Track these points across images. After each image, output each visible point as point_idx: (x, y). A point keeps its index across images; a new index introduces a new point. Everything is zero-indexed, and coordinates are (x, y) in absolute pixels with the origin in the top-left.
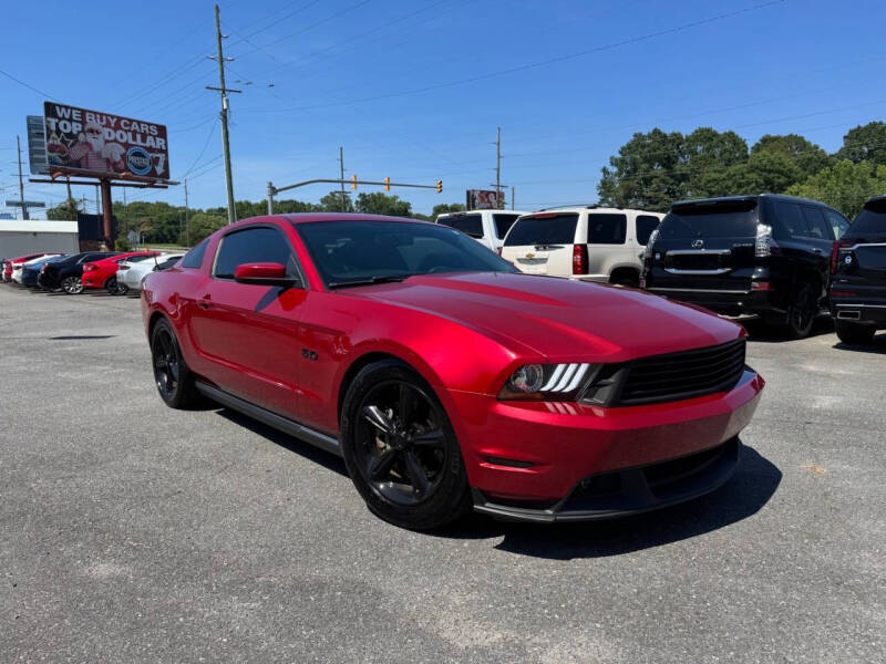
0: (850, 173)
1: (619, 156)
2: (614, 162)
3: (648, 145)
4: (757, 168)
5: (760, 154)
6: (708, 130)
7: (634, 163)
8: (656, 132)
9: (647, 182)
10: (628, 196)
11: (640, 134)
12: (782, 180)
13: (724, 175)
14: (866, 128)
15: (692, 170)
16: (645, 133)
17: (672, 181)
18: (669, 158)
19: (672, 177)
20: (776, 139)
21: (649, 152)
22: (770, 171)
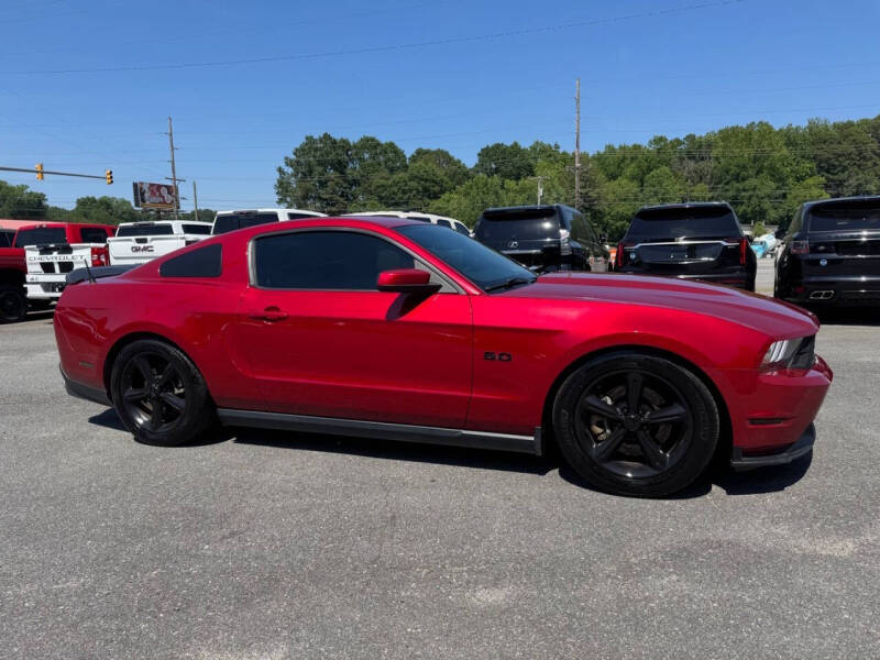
0: (486, 185)
1: (293, 157)
2: (289, 163)
3: (321, 149)
4: (416, 177)
5: (417, 165)
6: (373, 140)
7: (309, 165)
8: (326, 136)
9: (323, 184)
10: (305, 197)
11: (312, 137)
12: (437, 189)
13: (390, 182)
14: (493, 148)
15: (362, 176)
16: (316, 137)
17: (345, 185)
18: (340, 162)
19: (345, 181)
20: (427, 152)
21: (322, 155)
22: (426, 180)
